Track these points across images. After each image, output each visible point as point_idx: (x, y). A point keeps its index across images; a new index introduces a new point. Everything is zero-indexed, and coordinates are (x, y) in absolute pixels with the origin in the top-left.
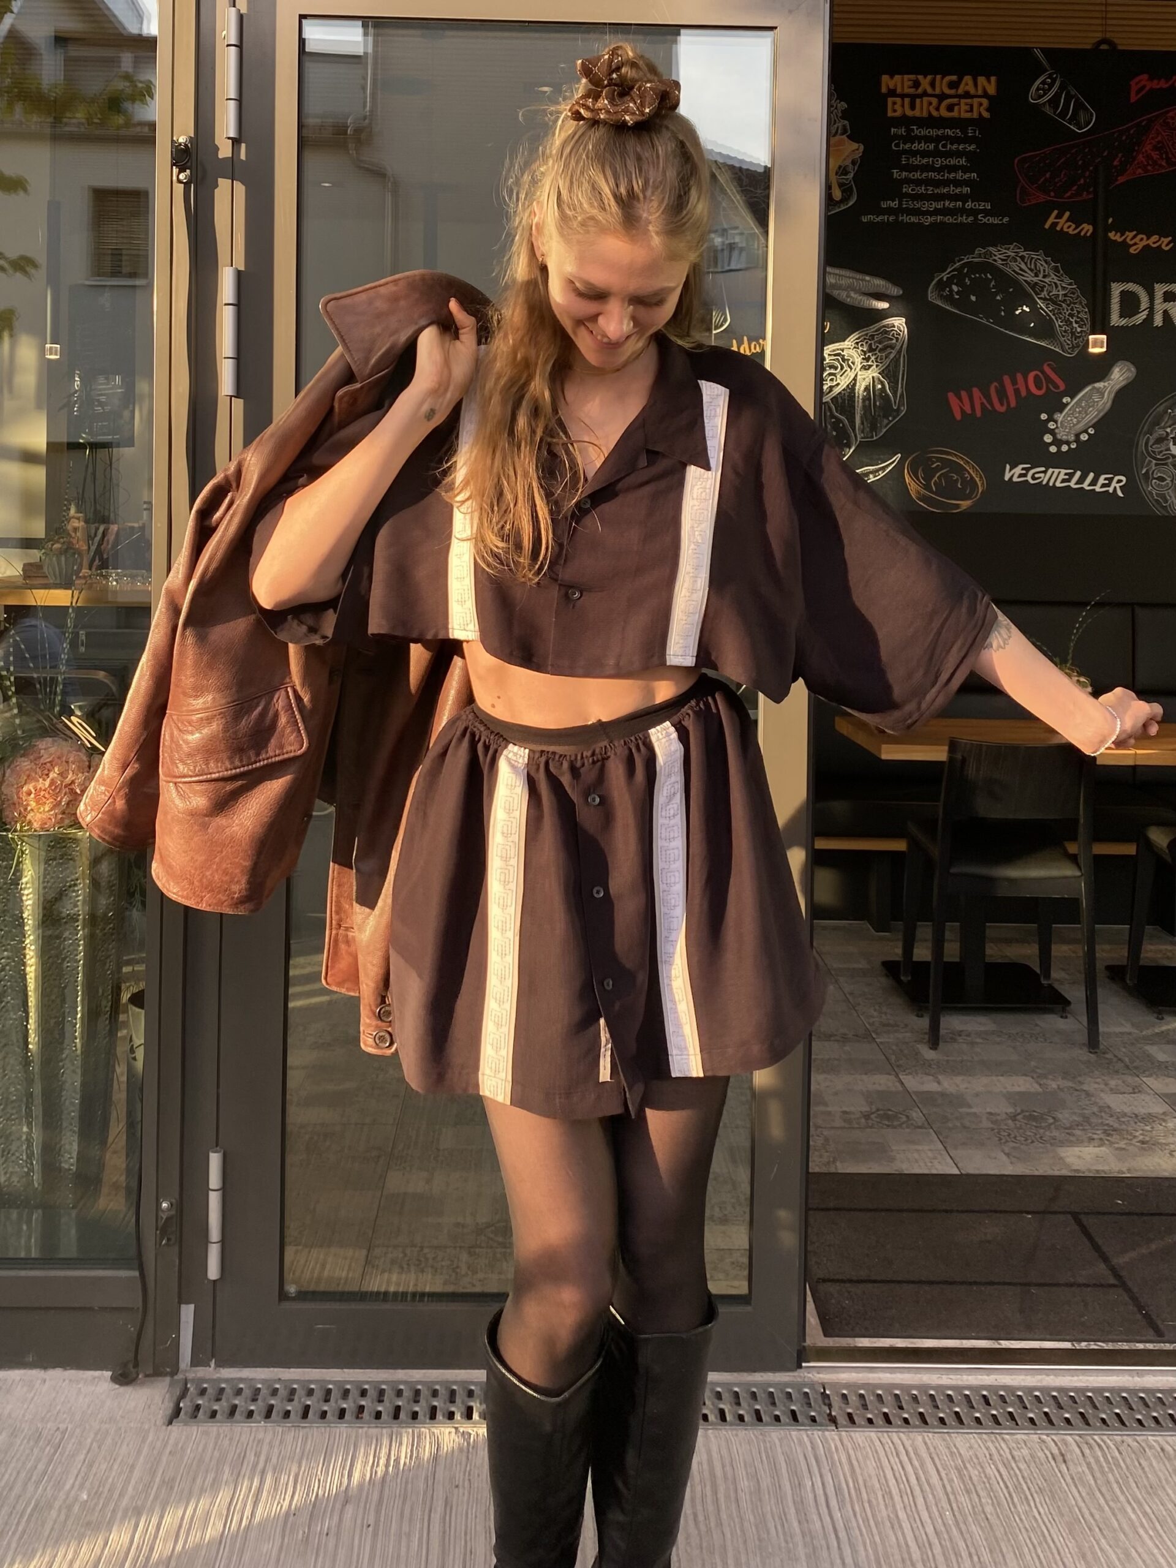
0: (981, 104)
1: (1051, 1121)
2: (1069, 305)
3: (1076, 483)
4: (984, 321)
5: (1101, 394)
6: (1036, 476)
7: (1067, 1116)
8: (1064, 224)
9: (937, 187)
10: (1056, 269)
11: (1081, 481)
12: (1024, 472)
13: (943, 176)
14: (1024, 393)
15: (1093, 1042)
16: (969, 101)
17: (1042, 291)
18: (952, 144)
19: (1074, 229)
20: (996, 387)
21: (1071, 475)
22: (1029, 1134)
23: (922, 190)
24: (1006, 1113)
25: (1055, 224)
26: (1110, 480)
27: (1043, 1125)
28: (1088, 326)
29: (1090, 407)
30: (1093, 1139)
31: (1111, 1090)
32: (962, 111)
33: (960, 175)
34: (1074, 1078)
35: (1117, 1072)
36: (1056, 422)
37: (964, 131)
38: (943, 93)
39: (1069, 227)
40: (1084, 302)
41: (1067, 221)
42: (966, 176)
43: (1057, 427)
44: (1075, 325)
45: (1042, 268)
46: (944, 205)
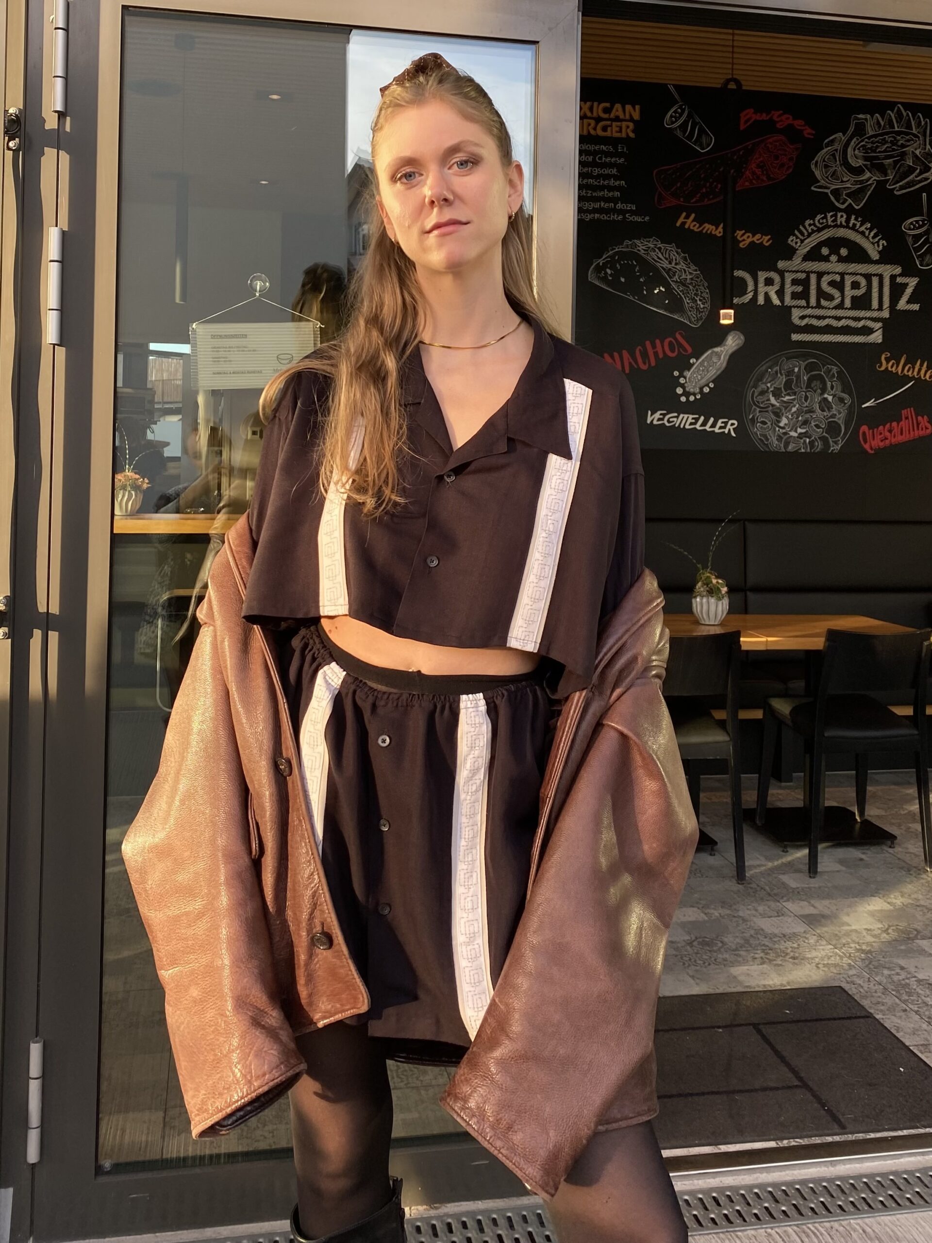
0: (628, 127)
1: (720, 945)
2: (694, 287)
3: (701, 426)
4: (631, 298)
5: (718, 355)
6: (671, 420)
7: (731, 939)
8: (691, 224)
9: (595, 191)
10: (685, 259)
11: (704, 424)
12: (661, 417)
13: (599, 182)
14: (661, 356)
15: (740, 873)
16: (619, 124)
17: (674, 275)
18: (606, 157)
19: (698, 228)
20: (640, 350)
21: (697, 420)
22: (705, 957)
23: (583, 193)
24: (684, 941)
25: (684, 223)
26: (726, 423)
27: (715, 948)
28: (709, 303)
29: (711, 366)
30: (756, 958)
31: (761, 914)
32: (613, 132)
33: (612, 182)
34: (731, 906)
35: (762, 899)
36: (685, 378)
37: (616, 148)
38: (599, 116)
39: (695, 226)
40: (706, 284)
41: (693, 221)
42: (617, 183)
43: (686, 382)
44: (699, 302)
45: (674, 258)
46: (600, 205)
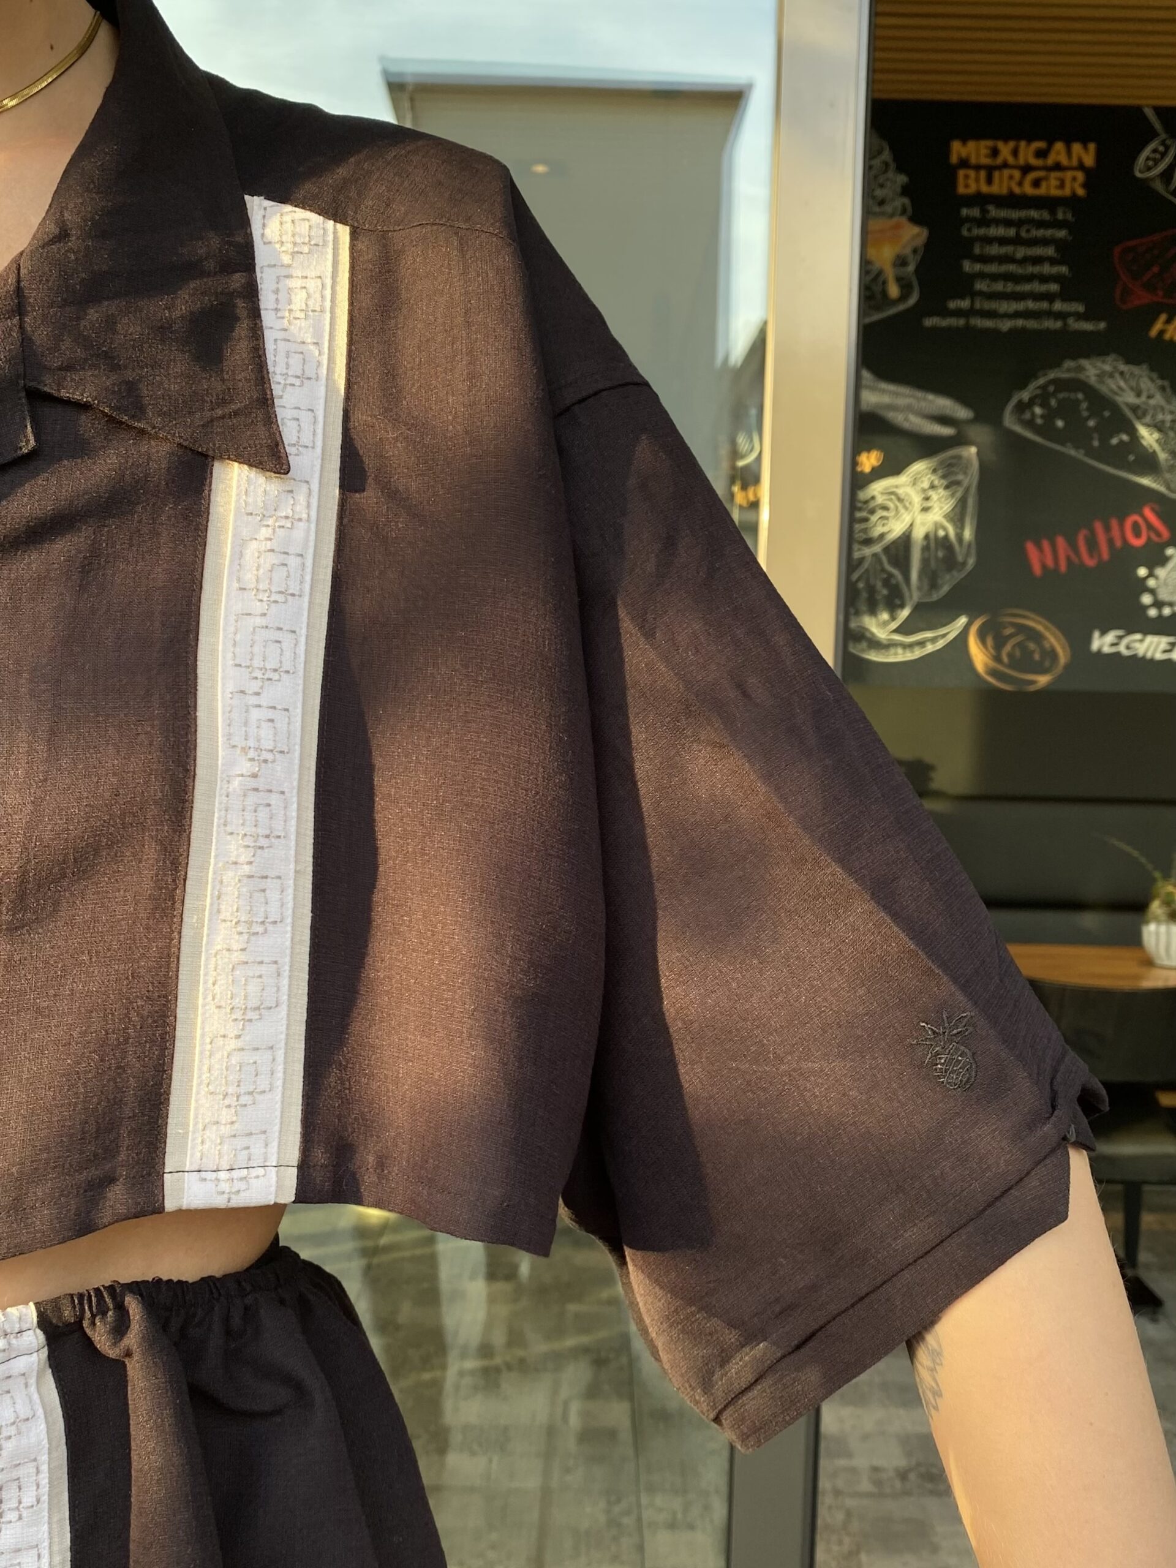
0: (1074, 179)
4: (1073, 452)
6: (1131, 645)
8: (1174, 332)
9: (1019, 283)
10: (1163, 388)
12: (1117, 640)
13: (1026, 269)
16: (1059, 174)
17: (1146, 415)
18: (1037, 229)
20: (1085, 536)
21: (1173, 645)
23: (999, 287)
32: (1050, 188)
33: (1047, 269)
36: (1157, 578)
37: (1053, 212)
38: (1028, 164)
42: (1054, 270)
43: (1158, 585)
45: (1145, 387)
46: (1027, 305)
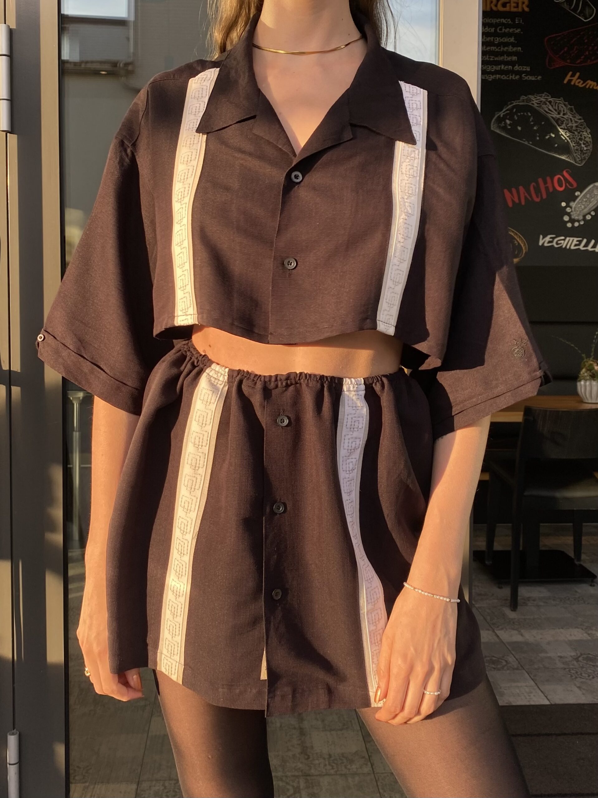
0: (523, 3)
2: (579, 133)
3: (584, 247)
4: (526, 143)
6: (559, 242)
8: (576, 81)
9: (496, 56)
10: (571, 110)
11: (586, 245)
12: (551, 240)
17: (563, 123)
18: (505, 28)
19: (582, 84)
20: (534, 186)
21: (580, 242)
22: (590, 671)
23: (487, 58)
28: (591, 146)
29: (592, 198)
32: (511, 7)
33: (510, 49)
36: (571, 208)
37: (513, 20)
39: (579, 82)
40: (589, 131)
41: (579, 78)
42: (515, 49)
43: (572, 211)
44: (583, 146)
45: (562, 109)
46: (501, 68)
